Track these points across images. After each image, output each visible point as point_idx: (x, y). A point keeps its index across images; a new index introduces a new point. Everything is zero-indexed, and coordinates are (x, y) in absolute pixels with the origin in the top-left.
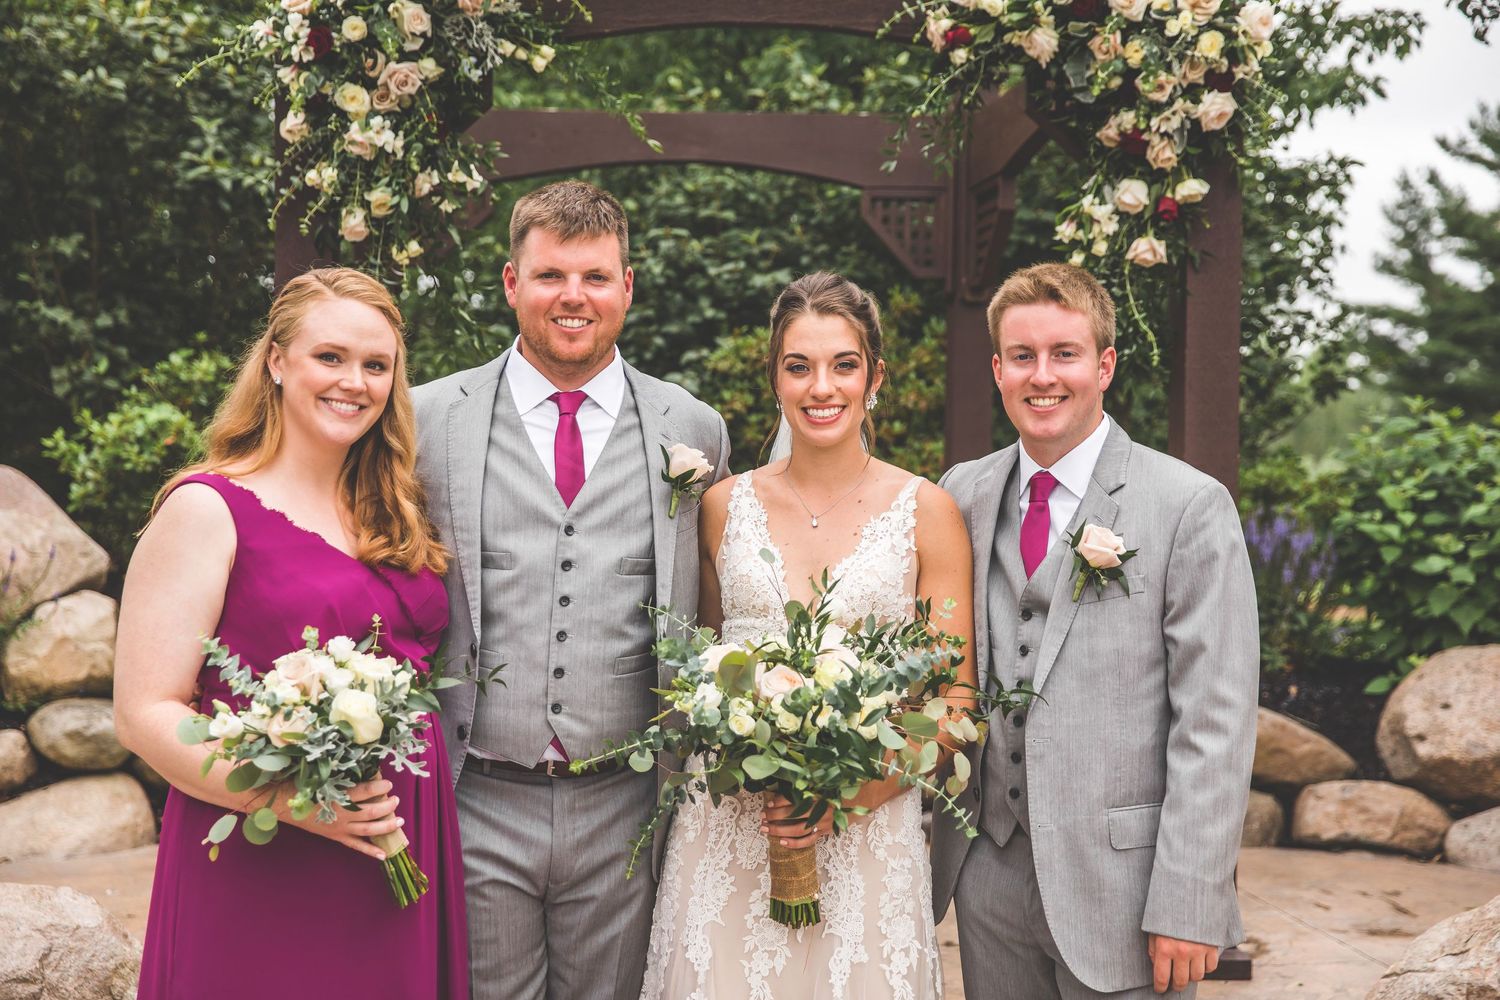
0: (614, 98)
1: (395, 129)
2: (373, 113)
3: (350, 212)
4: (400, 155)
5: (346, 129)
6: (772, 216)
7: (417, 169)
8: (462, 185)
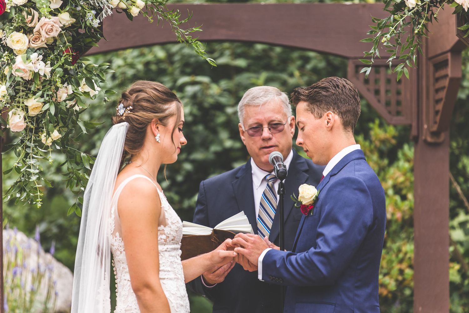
0: (183, 31)
1: (44, 60)
2: (30, 50)
3: (15, 114)
4: (48, 77)
5: (13, 61)
6: (275, 62)
7: (59, 85)
8: (86, 94)
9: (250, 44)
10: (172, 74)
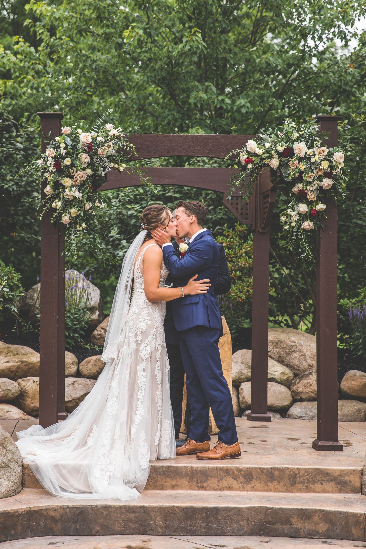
0: (144, 179)
1: (79, 191)
2: (72, 186)
3: (65, 215)
4: (81, 198)
5: (64, 191)
7: (85, 202)
8: (99, 207)
9: (182, 187)
10: (146, 200)
